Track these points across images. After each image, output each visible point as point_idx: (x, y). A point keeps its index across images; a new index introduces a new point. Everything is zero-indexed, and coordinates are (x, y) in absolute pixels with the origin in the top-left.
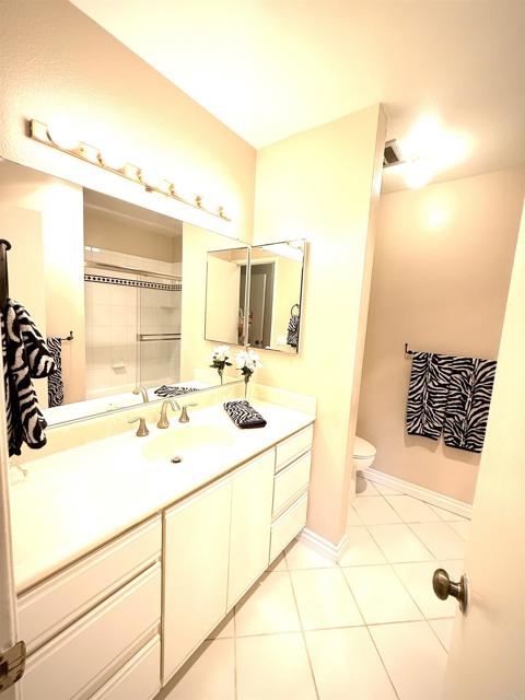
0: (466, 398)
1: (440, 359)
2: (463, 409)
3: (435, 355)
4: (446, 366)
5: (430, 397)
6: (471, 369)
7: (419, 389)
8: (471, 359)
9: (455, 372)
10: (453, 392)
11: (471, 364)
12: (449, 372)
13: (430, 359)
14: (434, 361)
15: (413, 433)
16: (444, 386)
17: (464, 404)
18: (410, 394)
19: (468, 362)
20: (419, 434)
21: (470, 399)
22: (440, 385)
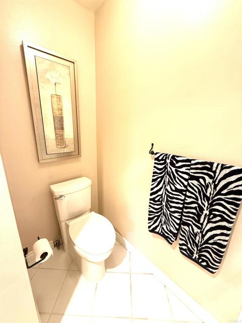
0: (202, 210)
1: (178, 162)
2: (198, 221)
3: (173, 157)
4: (183, 169)
5: (167, 201)
6: (210, 177)
7: (160, 190)
8: (211, 164)
9: (192, 178)
10: (189, 200)
11: (210, 170)
12: (186, 177)
13: (168, 161)
14: (172, 164)
15: (153, 231)
16: (181, 191)
17: (199, 216)
18: (151, 194)
19: (207, 167)
20: (158, 233)
21: (206, 212)
22: (177, 190)
